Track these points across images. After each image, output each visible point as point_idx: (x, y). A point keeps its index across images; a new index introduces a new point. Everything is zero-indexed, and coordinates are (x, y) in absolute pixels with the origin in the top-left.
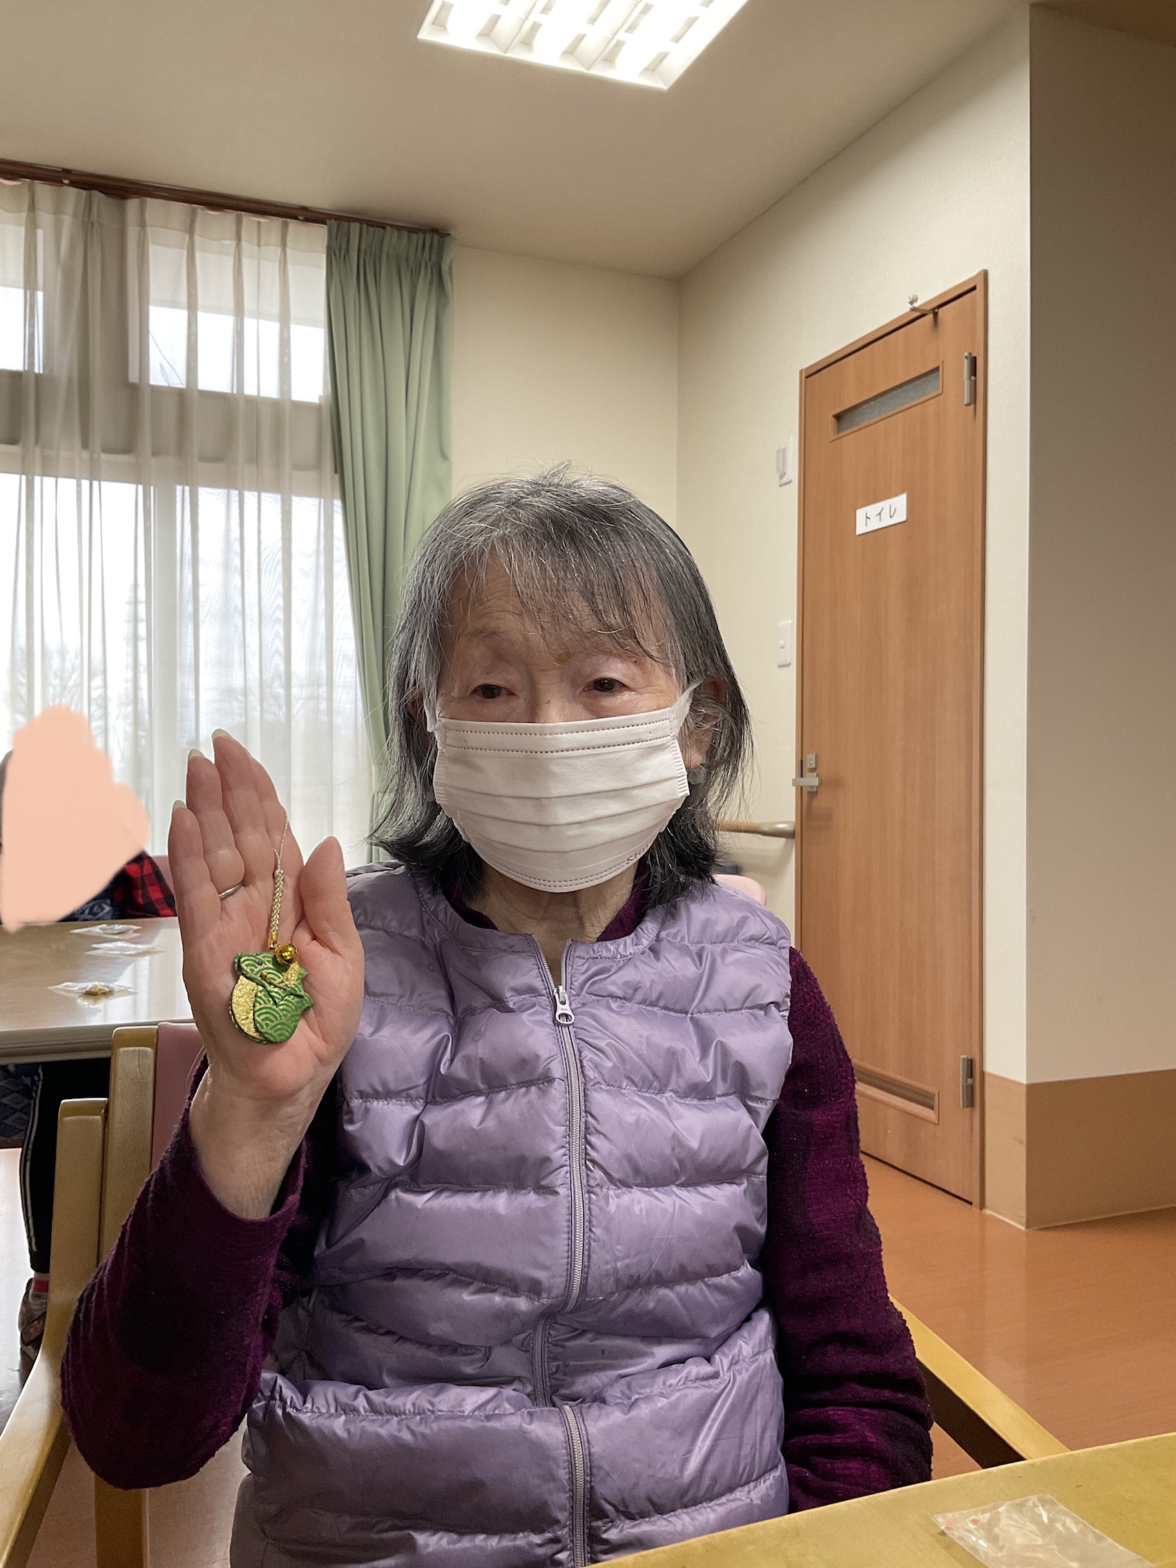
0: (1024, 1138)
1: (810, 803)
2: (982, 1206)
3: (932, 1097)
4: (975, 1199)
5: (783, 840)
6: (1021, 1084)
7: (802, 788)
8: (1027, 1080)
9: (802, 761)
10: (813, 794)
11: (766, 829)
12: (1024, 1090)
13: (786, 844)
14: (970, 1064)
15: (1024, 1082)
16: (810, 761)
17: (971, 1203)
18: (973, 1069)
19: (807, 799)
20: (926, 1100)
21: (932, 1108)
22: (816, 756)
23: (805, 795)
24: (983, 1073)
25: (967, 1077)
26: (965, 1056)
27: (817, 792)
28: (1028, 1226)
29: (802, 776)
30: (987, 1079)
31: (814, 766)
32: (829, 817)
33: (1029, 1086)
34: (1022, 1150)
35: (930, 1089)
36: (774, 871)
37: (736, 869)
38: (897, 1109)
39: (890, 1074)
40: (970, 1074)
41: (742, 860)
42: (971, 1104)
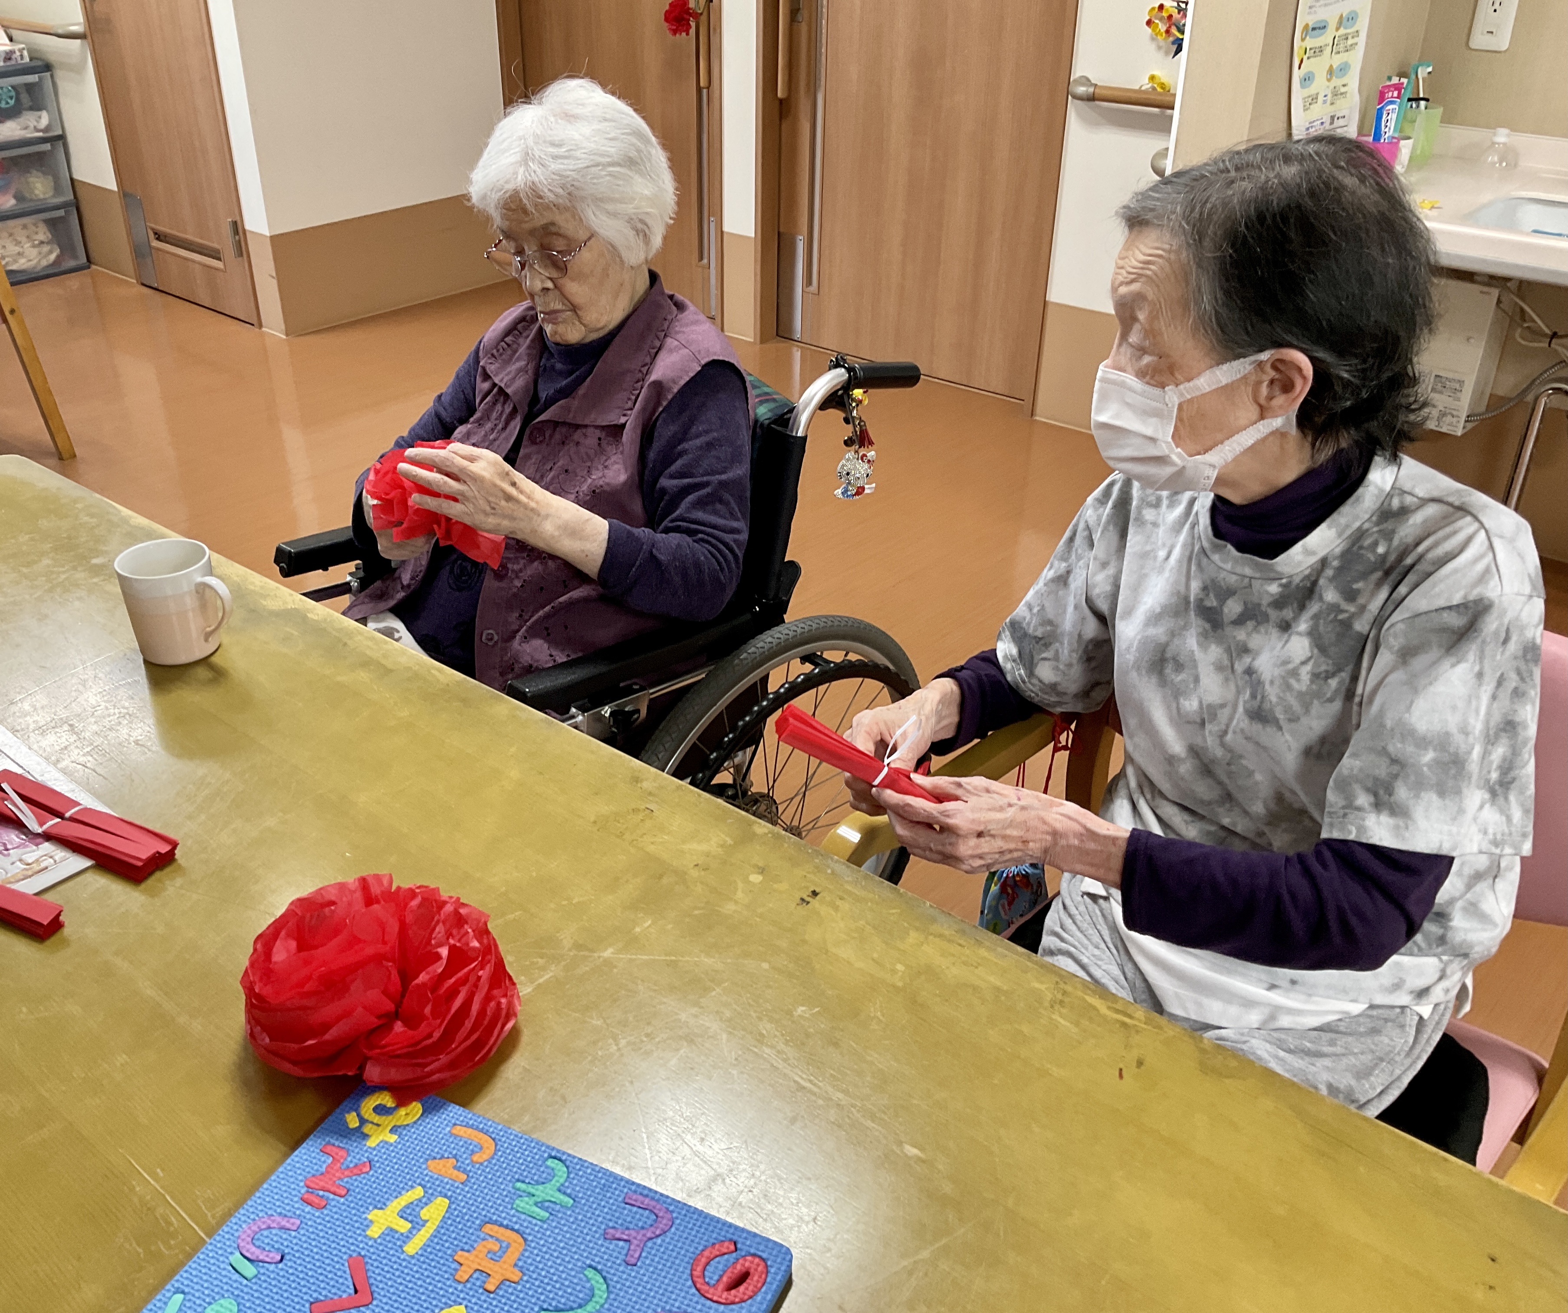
0: (274, 274)
1: (92, 6)
2: (260, 326)
3: (218, 252)
4: (255, 322)
5: (79, 41)
6: (267, 237)
8: (269, 233)
11: (59, 31)
12: (269, 240)
13: (82, 44)
14: (235, 224)
15: (269, 235)
17: (254, 325)
18: (237, 228)
20: (215, 255)
21: (219, 259)
24: (244, 231)
25: (236, 234)
26: (231, 220)
28: (287, 335)
30: (248, 234)
32: (108, 21)
33: (271, 237)
34: (275, 282)
35: (215, 245)
36: (78, 69)
37: (48, 67)
38: (200, 263)
39: (189, 237)
40: (236, 232)
41: (52, 59)
42: (241, 255)
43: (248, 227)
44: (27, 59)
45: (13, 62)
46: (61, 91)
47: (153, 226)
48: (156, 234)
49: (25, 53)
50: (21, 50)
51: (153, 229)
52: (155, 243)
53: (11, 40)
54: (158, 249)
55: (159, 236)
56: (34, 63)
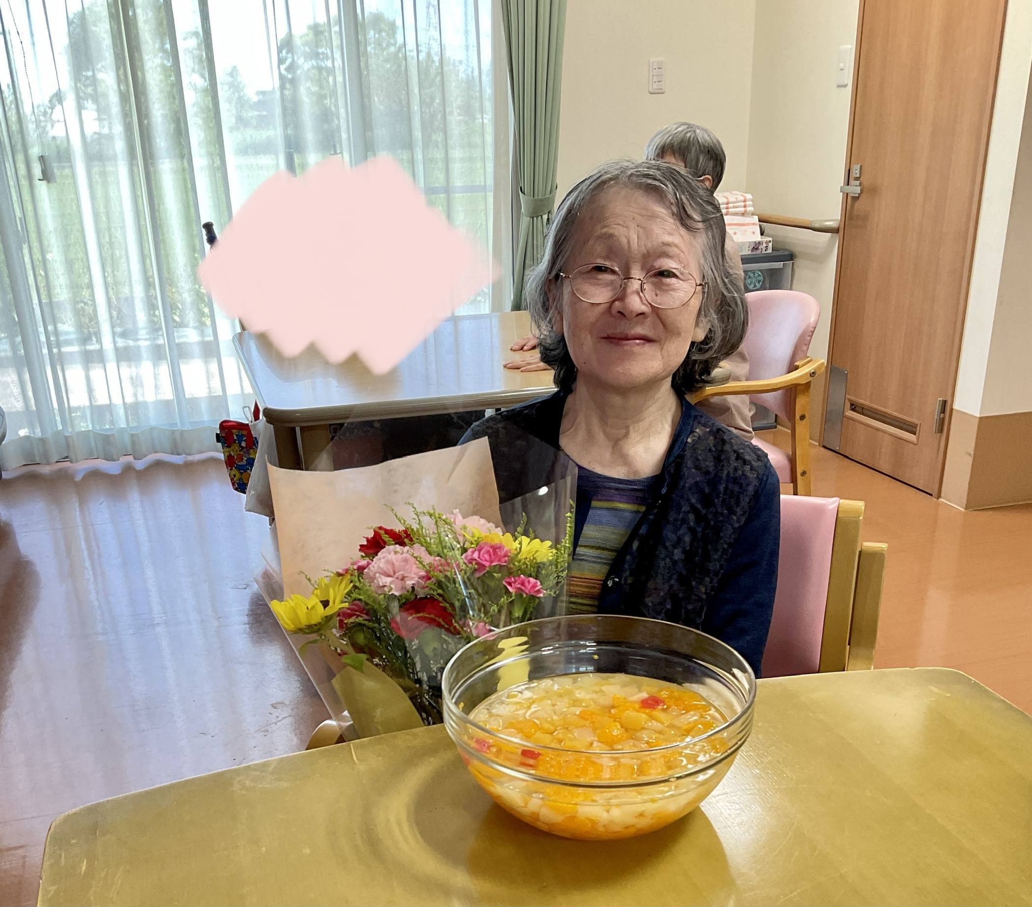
0: (972, 453)
1: (852, 206)
2: (939, 497)
3: (915, 426)
4: (935, 493)
5: (830, 234)
6: (976, 417)
7: (847, 194)
8: (980, 414)
9: (849, 170)
10: (855, 199)
11: (817, 225)
12: (978, 419)
13: (831, 238)
14: (945, 402)
15: (978, 416)
16: (855, 173)
17: (931, 495)
18: (945, 407)
19: (850, 202)
20: (911, 428)
21: (915, 434)
22: (861, 166)
23: (849, 198)
24: (952, 410)
25: (941, 413)
26: (941, 399)
27: (858, 197)
28: (966, 508)
29: (848, 185)
30: (954, 413)
31: (858, 176)
32: (866, 218)
33: (981, 418)
34: (970, 460)
35: (915, 421)
36: (819, 259)
37: (791, 257)
38: (891, 435)
39: (889, 411)
40: (943, 411)
41: (796, 249)
42: (941, 430)
43: (955, 407)
44: (770, 251)
45: (758, 252)
46: (796, 277)
47: (852, 398)
48: (851, 405)
49: (770, 244)
50: (767, 242)
51: (849, 400)
52: (850, 413)
53: (762, 234)
54: (850, 418)
55: (854, 407)
56: (776, 253)
